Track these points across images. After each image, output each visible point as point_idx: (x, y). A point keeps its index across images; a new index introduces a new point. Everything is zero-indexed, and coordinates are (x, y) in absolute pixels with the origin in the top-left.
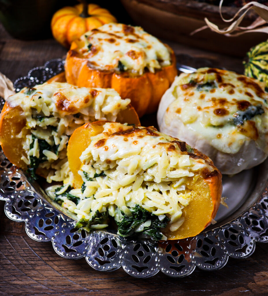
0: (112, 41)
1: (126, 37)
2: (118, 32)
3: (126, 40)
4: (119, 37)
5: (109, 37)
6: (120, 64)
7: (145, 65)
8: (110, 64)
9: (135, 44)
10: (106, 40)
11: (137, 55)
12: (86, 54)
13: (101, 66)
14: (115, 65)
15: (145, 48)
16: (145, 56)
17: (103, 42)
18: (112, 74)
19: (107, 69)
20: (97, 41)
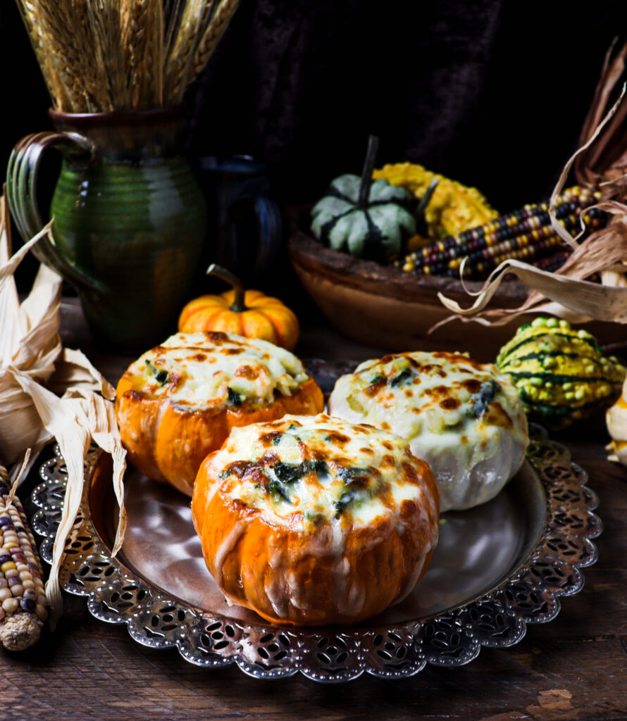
0: (200, 358)
1: (219, 348)
2: (201, 343)
3: (222, 351)
4: (208, 350)
5: (193, 353)
6: (232, 394)
7: (275, 385)
8: (213, 398)
9: (242, 355)
10: (188, 358)
11: (256, 372)
12: (159, 392)
13: (201, 402)
14: (224, 396)
15: (261, 358)
16: (267, 371)
17: (185, 362)
18: (224, 412)
19: (212, 406)
20: (174, 363)
